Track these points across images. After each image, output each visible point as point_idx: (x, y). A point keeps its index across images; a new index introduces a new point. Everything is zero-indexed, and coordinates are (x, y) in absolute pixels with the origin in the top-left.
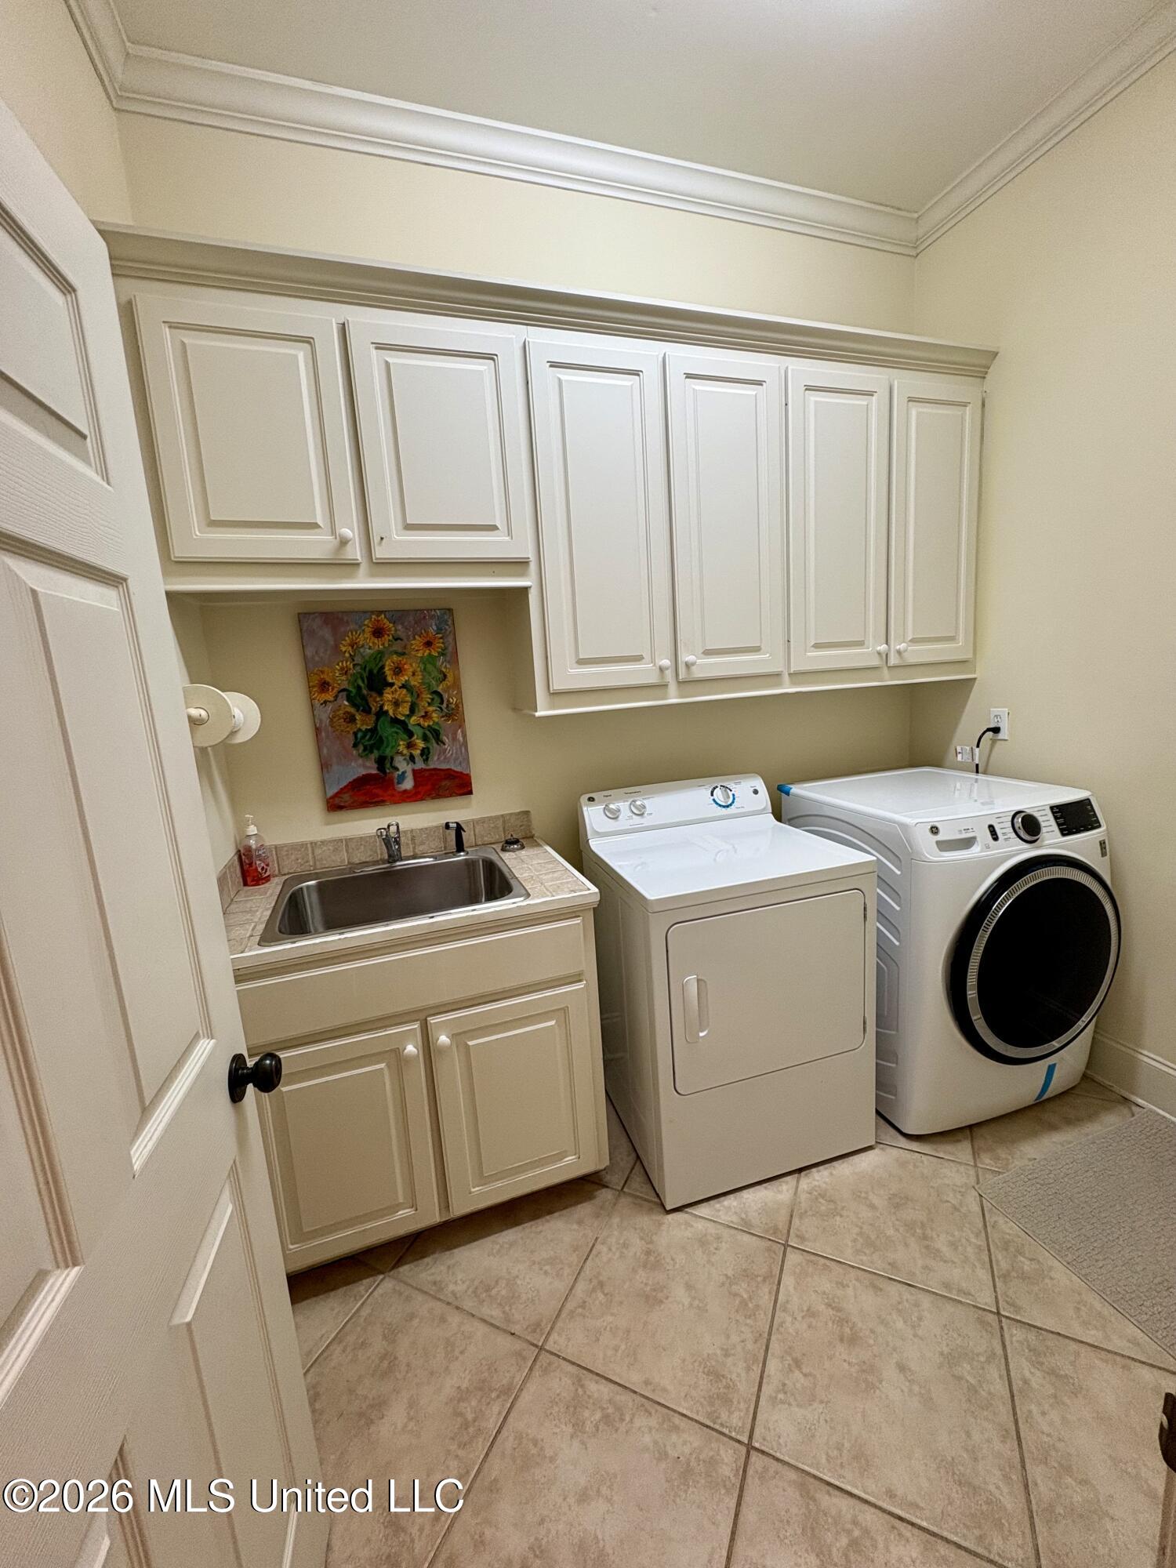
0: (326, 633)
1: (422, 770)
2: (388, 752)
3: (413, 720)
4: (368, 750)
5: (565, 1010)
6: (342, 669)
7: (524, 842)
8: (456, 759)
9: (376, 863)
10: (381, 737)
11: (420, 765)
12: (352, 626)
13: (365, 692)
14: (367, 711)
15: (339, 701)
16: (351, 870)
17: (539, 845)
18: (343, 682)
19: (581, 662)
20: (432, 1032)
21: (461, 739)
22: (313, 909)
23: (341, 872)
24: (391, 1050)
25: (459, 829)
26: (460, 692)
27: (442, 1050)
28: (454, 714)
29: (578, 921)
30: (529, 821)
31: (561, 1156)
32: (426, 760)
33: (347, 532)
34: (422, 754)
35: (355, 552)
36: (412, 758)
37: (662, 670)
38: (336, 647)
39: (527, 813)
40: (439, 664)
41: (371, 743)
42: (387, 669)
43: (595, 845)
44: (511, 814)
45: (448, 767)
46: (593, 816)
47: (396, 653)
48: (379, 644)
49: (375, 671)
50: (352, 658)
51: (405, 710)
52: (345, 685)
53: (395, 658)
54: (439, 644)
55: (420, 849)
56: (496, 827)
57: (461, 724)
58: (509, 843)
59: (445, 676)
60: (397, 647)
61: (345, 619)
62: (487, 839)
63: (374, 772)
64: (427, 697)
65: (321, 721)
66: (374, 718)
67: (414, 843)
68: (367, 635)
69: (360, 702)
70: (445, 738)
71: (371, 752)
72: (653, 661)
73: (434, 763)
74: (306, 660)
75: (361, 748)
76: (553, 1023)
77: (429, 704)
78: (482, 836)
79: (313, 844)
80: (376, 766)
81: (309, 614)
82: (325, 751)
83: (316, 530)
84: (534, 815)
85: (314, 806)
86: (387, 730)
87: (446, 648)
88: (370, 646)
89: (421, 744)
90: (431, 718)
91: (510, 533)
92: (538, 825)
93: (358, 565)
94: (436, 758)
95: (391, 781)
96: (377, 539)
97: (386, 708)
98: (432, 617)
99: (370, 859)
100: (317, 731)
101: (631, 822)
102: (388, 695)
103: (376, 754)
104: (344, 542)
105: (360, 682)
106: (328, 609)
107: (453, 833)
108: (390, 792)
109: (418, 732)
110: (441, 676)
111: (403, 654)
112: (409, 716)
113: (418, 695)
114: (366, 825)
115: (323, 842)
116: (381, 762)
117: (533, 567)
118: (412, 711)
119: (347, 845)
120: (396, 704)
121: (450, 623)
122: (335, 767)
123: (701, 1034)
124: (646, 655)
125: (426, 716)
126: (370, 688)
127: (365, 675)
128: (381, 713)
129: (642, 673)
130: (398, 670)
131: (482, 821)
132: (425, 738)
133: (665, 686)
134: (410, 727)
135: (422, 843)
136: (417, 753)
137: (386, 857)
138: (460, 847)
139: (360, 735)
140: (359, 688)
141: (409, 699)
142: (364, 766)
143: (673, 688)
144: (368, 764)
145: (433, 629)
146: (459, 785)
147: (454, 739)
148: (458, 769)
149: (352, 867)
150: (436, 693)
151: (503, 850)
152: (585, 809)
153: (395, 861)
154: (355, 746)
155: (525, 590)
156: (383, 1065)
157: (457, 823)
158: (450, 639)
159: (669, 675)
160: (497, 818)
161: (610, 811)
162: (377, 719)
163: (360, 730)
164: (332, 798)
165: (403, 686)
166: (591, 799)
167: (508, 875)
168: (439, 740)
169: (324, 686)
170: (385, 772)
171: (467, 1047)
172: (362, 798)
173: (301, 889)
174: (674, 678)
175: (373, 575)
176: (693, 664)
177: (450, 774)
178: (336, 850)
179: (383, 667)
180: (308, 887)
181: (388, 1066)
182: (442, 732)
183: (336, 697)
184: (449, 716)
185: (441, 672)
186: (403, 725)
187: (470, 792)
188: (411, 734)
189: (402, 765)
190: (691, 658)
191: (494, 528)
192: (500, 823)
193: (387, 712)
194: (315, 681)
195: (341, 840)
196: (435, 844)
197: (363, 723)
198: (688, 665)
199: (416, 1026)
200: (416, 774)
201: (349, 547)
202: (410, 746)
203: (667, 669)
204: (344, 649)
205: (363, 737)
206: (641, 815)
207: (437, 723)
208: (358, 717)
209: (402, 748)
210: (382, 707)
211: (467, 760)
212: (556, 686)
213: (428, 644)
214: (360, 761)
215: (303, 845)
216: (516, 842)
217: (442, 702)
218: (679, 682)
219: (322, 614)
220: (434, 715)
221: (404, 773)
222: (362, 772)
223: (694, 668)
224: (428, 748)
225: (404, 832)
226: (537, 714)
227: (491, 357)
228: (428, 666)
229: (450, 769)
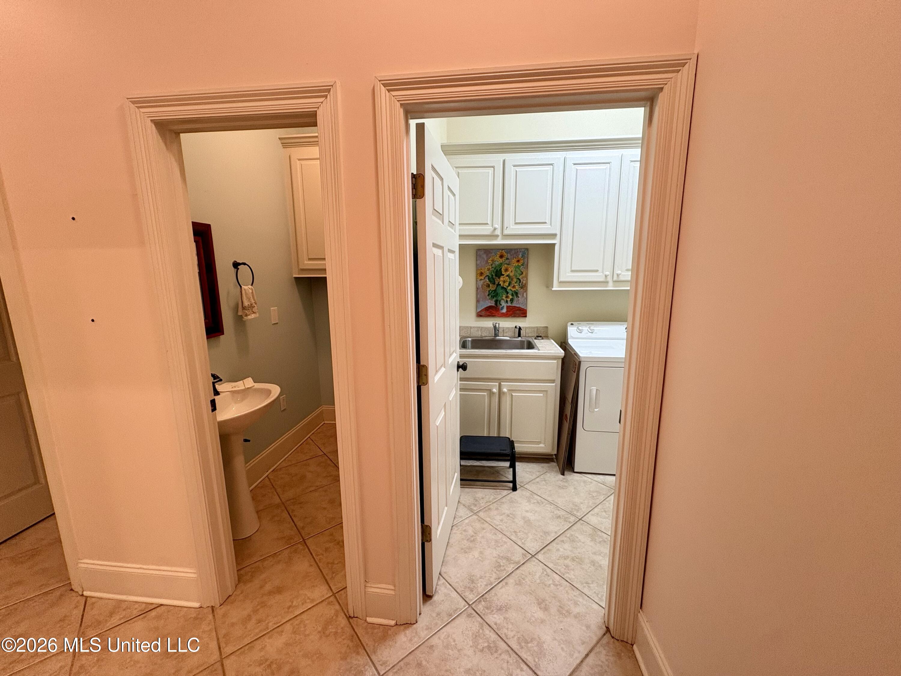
0: (484, 256)
1: (510, 306)
2: (499, 298)
3: (509, 288)
4: (493, 297)
5: (546, 391)
6: (488, 268)
7: (544, 338)
8: (522, 304)
9: (490, 337)
10: (497, 293)
11: (509, 304)
12: (493, 254)
13: (494, 277)
14: (494, 283)
15: (485, 280)
16: (481, 338)
17: (549, 339)
18: (488, 273)
19: (573, 271)
20: (502, 387)
21: (525, 296)
22: (469, 345)
23: (478, 337)
24: (489, 390)
25: (520, 329)
26: (527, 279)
27: (504, 393)
28: (524, 287)
29: (555, 361)
30: (547, 330)
31: (540, 443)
32: (512, 303)
33: (496, 226)
34: (510, 301)
35: (498, 232)
36: (507, 302)
37: (606, 276)
38: (487, 261)
39: (547, 327)
40: (521, 269)
41: (494, 295)
42: (502, 269)
43: (570, 341)
44: (540, 327)
45: (519, 306)
46: (572, 331)
47: (506, 264)
48: (501, 261)
49: (498, 270)
50: (492, 265)
51: (507, 284)
52: (488, 274)
53: (506, 266)
54: (522, 262)
55: (505, 334)
56: (534, 331)
57: (526, 291)
58: (538, 337)
59: (522, 273)
60: (507, 262)
61: (491, 251)
62: (530, 335)
63: (493, 305)
64: (515, 280)
65: (479, 286)
66: (496, 286)
67: (504, 333)
68: (498, 257)
69: (492, 280)
70: (519, 295)
71: (493, 298)
72: (603, 272)
73: (515, 304)
74: (477, 265)
75: (490, 296)
76: (542, 395)
77: (516, 283)
78: (528, 334)
79: (471, 327)
80: (494, 303)
81: (480, 250)
82: (479, 296)
83: (487, 225)
84: (550, 328)
85: (473, 314)
86: (500, 291)
87: (524, 263)
88: (498, 261)
89: (511, 297)
90: (515, 288)
91: (551, 225)
92: (550, 332)
93: (498, 236)
94: (515, 302)
95: (499, 308)
96: (505, 228)
97: (500, 283)
98: (520, 252)
99: (488, 335)
100: (477, 289)
101: (587, 335)
102: (502, 279)
103: (495, 299)
104: (495, 229)
105: (493, 274)
106: (486, 248)
107: (517, 330)
108: (498, 313)
109: (510, 292)
110: (521, 273)
111: (509, 264)
112: (508, 287)
113: (512, 279)
114: (488, 323)
115: (474, 327)
116: (496, 301)
117: (558, 236)
118: (509, 285)
119: (481, 330)
120: (504, 282)
121: (527, 254)
122: (481, 302)
123: (595, 410)
124: (600, 270)
125: (514, 287)
126: (496, 276)
127: (495, 271)
128: (499, 285)
129: (598, 277)
130: (506, 270)
131: (529, 328)
132: (512, 295)
133: (607, 282)
134: (508, 290)
135: (506, 333)
136: (509, 300)
137: (494, 335)
138: (519, 335)
139: (490, 292)
140: (492, 275)
141: (509, 280)
142: (491, 303)
143: (611, 283)
144: (492, 302)
145: (520, 256)
146: (522, 313)
147: (523, 296)
148: (523, 307)
149: (482, 337)
150: (518, 279)
151: (535, 339)
152: (568, 328)
153: (496, 336)
154: (488, 295)
155: (554, 245)
156: (485, 394)
157: (520, 327)
158: (526, 260)
159: (609, 279)
160: (535, 327)
161: (579, 329)
162: (497, 287)
163: (491, 290)
164: (479, 312)
165: (507, 276)
166: (572, 324)
167: (534, 345)
168: (517, 296)
169: (481, 274)
170: (497, 306)
171: (512, 395)
172: (489, 314)
173: (466, 340)
174: (612, 278)
175: (502, 239)
176: (620, 274)
177: (520, 309)
178: (478, 330)
179: (501, 269)
180: (468, 340)
181: (487, 394)
182: (519, 293)
183: (485, 278)
184: (522, 288)
185: (521, 271)
186: (505, 289)
187: (526, 316)
188: (508, 293)
189: (503, 304)
190: (619, 272)
191: (545, 223)
192: (536, 330)
193: (500, 284)
194: (479, 272)
195: (479, 327)
196: (511, 334)
197: (492, 287)
198: (618, 275)
199: (497, 384)
200: (508, 307)
201: (496, 231)
202: (507, 297)
203: (608, 275)
204: (489, 262)
205: (491, 293)
206: (592, 333)
207: (517, 290)
208: (491, 285)
209: (504, 298)
210: (499, 282)
211: (526, 304)
212: (561, 279)
213: (518, 261)
214: (489, 301)
215: (467, 327)
216: (541, 337)
217: (520, 283)
218: (613, 281)
219: (484, 249)
220: (517, 287)
221: (503, 306)
222: (490, 305)
223: (620, 276)
224: (513, 299)
225: (501, 328)
226: (553, 289)
227: (552, 165)
228: (517, 269)
229: (520, 307)
